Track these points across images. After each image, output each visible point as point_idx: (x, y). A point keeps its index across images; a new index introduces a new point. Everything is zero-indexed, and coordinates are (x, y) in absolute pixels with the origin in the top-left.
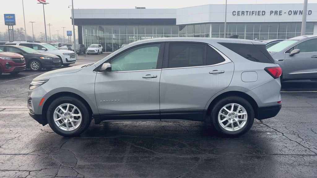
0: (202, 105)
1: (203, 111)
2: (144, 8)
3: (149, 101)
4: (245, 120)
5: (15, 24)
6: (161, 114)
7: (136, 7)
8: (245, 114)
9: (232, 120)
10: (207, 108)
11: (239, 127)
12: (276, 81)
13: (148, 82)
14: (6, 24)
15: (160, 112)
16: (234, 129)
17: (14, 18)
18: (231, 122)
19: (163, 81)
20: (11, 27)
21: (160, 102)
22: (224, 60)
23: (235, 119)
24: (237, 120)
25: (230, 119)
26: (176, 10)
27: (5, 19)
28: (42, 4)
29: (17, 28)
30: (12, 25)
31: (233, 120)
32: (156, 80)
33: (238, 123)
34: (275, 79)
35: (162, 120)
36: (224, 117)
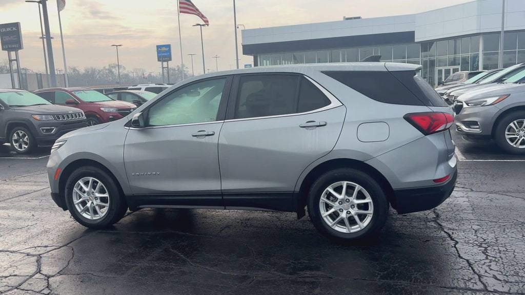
0: (290, 183)
1: (293, 194)
2: (359, 18)
3: (203, 174)
4: (370, 214)
5: (170, 59)
6: (224, 198)
7: (344, 17)
8: (370, 202)
9: (345, 212)
10: (298, 189)
11: (360, 227)
12: (428, 140)
13: (201, 143)
14: (159, 60)
15: (222, 193)
16: (349, 230)
17: (169, 51)
18: (343, 215)
19: (223, 141)
20: (165, 64)
21: (220, 176)
22: (328, 102)
23: (350, 210)
24: (354, 212)
25: (341, 210)
26: (413, 16)
27: (158, 52)
28: (199, 26)
29: (176, 65)
30: (167, 61)
31: (347, 213)
32: (213, 140)
33: (357, 218)
34: (426, 134)
35: (227, 207)
36: (332, 207)
